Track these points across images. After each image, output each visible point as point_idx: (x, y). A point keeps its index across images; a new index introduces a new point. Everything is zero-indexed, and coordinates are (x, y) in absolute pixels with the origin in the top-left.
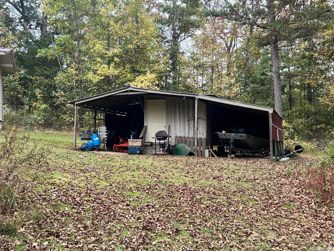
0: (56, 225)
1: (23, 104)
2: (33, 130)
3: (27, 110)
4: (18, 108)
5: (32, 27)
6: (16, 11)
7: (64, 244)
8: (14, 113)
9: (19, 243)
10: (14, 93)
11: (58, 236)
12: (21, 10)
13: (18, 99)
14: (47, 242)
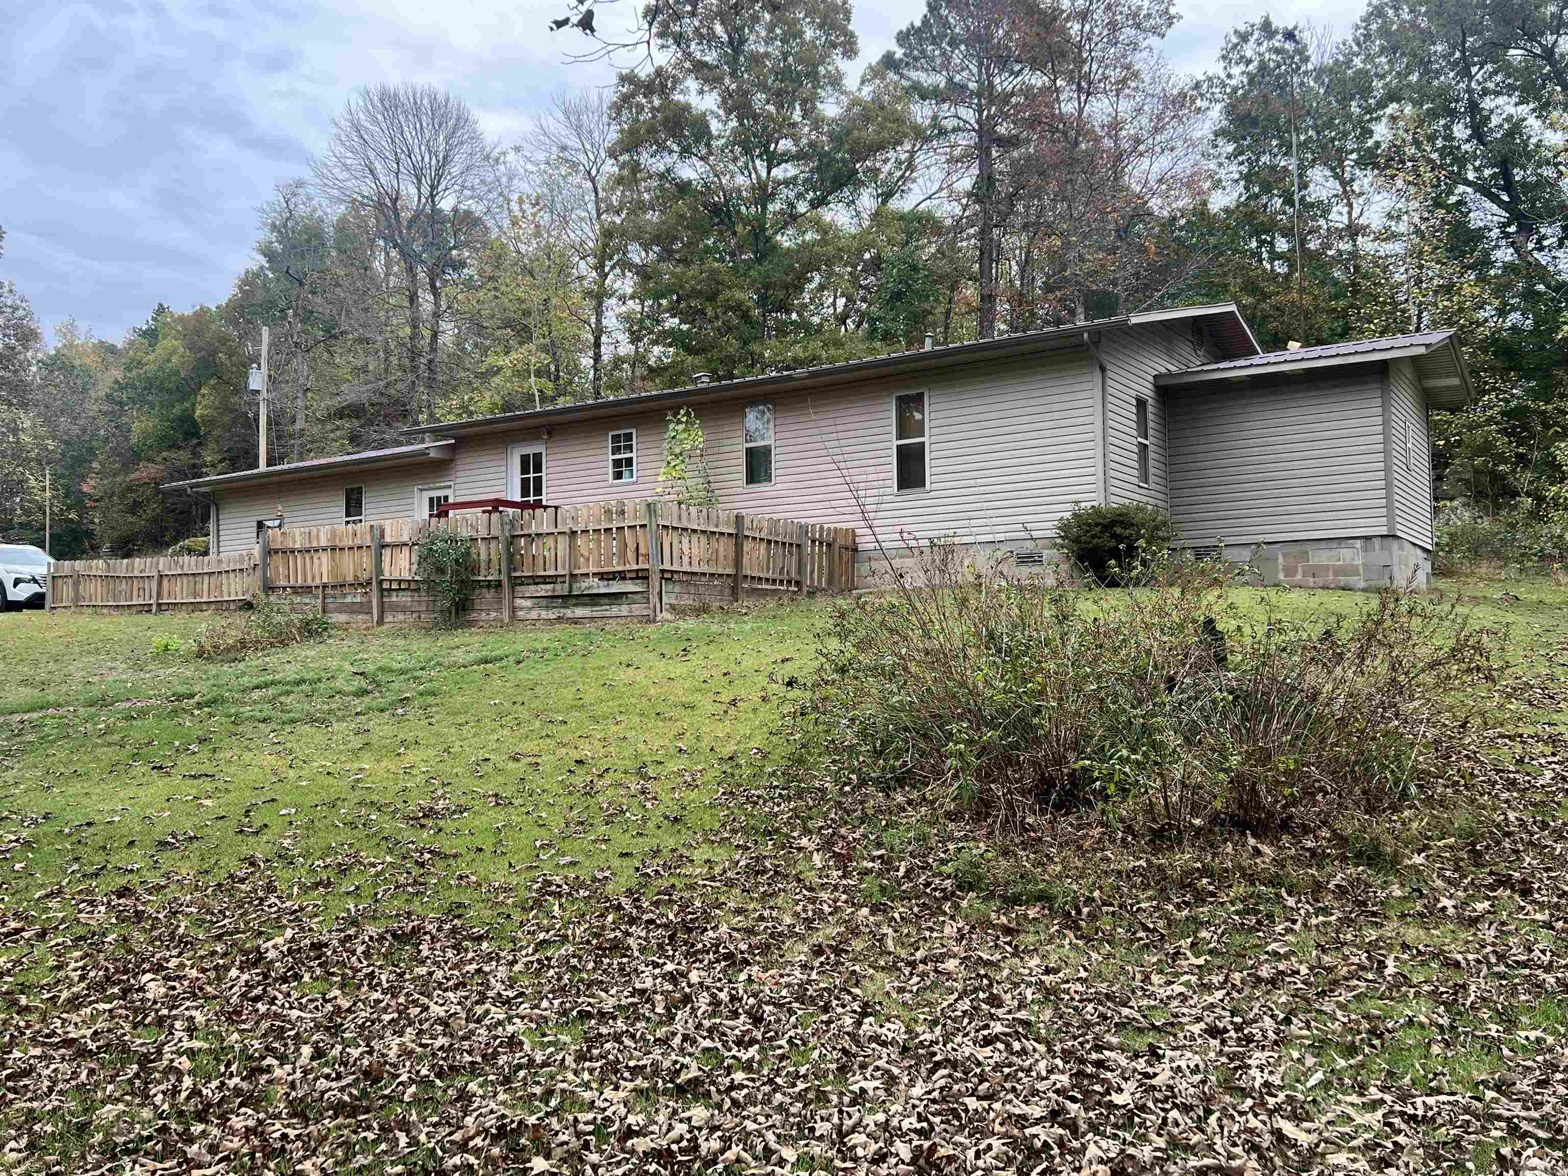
0: (1528, 859)
1: (1515, 494)
2: (1548, 575)
3: (1531, 512)
4: (1498, 507)
5: (1546, 243)
6: (1488, 204)
7: (1538, 916)
8: (1486, 524)
9: (1398, 893)
10: (1486, 462)
11: (1526, 892)
12: (1506, 198)
13: (1497, 478)
14: (1486, 904)
